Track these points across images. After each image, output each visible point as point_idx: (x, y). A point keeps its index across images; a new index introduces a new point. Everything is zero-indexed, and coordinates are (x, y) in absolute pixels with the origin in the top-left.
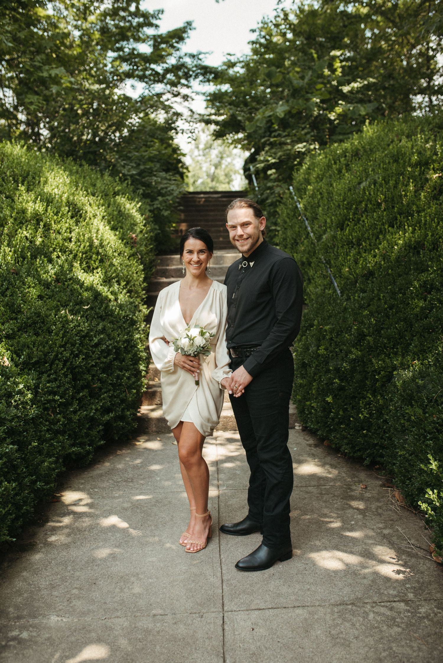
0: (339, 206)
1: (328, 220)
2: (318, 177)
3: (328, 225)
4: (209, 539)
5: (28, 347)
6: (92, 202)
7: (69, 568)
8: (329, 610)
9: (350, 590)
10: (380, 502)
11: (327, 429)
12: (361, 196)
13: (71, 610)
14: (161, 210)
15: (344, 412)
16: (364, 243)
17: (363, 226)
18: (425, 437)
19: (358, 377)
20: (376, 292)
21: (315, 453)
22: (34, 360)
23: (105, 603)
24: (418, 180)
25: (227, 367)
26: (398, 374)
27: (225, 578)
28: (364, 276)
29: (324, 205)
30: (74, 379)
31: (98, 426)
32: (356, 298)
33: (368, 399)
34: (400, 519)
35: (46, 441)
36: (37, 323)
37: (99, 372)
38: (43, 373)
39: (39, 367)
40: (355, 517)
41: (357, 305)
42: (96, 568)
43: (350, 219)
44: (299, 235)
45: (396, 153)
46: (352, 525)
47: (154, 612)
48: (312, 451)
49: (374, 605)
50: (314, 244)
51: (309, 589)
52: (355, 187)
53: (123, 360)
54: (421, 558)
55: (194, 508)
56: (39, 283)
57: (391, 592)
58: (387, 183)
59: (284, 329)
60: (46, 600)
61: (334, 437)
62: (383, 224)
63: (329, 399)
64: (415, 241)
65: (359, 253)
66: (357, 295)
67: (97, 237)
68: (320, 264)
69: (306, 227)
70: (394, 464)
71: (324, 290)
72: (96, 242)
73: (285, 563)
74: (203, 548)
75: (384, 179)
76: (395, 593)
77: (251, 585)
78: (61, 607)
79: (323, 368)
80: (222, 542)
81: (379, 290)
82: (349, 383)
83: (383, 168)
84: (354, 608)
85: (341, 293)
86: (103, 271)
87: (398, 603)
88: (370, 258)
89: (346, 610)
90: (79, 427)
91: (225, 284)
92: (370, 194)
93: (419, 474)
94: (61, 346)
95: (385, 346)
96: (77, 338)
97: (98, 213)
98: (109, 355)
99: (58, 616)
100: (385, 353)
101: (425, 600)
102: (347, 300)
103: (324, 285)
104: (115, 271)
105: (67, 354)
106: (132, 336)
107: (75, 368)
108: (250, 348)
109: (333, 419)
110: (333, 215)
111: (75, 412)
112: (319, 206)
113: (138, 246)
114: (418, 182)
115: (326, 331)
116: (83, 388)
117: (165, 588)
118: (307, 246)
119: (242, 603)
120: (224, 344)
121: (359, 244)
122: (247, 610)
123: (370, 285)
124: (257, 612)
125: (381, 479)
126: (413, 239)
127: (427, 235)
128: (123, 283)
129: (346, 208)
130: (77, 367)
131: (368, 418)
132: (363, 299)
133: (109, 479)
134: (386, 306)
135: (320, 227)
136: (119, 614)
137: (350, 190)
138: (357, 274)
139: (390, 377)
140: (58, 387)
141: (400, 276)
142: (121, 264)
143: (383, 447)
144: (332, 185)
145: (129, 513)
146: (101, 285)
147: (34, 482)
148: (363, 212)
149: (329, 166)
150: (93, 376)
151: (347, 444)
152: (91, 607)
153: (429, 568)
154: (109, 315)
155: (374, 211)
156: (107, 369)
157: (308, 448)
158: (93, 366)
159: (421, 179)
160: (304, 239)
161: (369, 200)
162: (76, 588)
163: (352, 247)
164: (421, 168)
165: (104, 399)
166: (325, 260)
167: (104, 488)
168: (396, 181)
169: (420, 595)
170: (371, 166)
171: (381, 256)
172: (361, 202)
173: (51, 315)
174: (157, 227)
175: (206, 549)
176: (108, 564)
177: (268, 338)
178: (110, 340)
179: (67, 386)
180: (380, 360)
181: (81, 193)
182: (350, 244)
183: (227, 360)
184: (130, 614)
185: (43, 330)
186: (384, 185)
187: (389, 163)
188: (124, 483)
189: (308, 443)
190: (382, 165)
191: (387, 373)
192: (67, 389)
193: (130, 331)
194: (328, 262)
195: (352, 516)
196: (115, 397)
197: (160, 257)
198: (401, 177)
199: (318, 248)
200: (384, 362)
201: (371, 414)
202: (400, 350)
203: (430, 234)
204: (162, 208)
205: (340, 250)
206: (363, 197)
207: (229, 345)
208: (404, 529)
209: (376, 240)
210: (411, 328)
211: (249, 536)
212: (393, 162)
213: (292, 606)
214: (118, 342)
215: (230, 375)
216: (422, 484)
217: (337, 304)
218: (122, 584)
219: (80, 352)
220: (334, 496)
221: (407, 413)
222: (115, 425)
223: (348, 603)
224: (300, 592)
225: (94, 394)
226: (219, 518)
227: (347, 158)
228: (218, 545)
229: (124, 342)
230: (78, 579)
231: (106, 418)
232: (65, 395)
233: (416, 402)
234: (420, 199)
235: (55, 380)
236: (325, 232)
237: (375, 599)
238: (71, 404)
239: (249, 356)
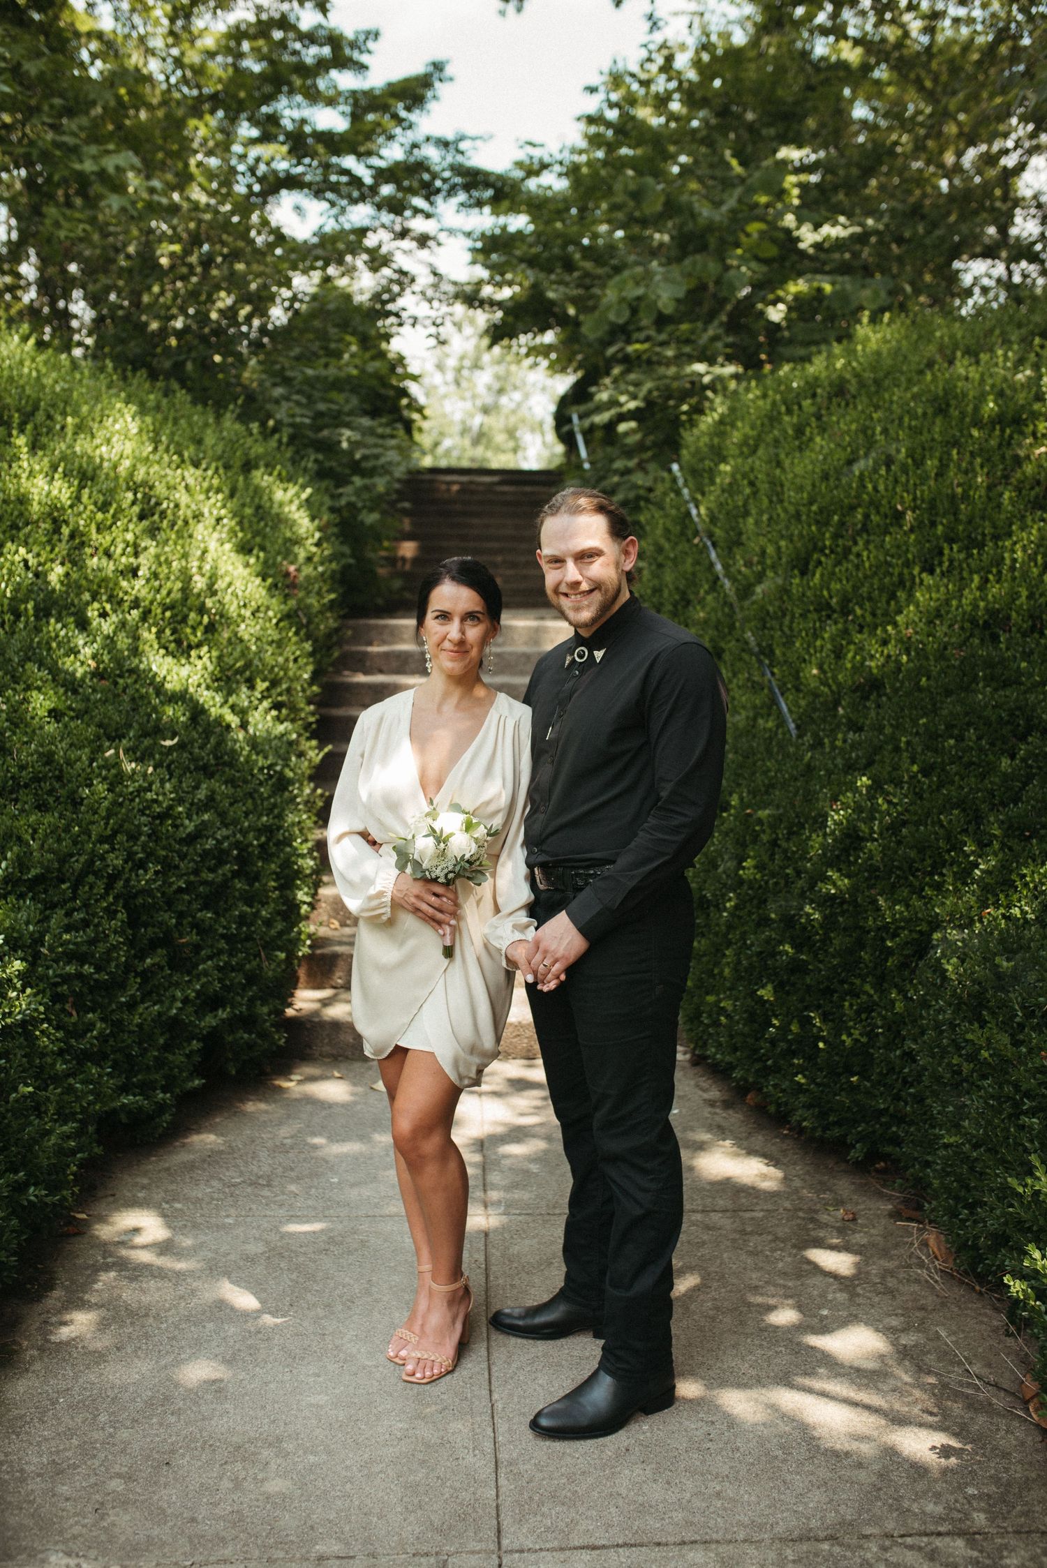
0: (798, 516)
1: (770, 550)
2: (744, 442)
3: (769, 562)
4: (462, 1348)
5: (19, 839)
6: (191, 481)
7: (103, 1418)
8: (772, 1555)
9: (824, 1499)
10: (891, 1258)
11: (757, 1066)
12: (853, 493)
13: (103, 1537)
14: (359, 510)
15: (802, 1026)
16: (859, 612)
17: (857, 567)
18: (1017, 1105)
19: (838, 941)
20: (888, 730)
21: (724, 1124)
22: (33, 872)
23: (193, 1520)
24: (996, 458)
25: (523, 913)
26: (945, 938)
27: (503, 1456)
28: (857, 688)
29: (761, 513)
30: (133, 922)
31: (189, 1040)
32: (839, 743)
33: (864, 998)
34: (943, 1304)
35: (56, 1079)
36: (44, 778)
37: (195, 906)
38: (53, 906)
39: (45, 891)
40: (830, 1297)
41: (839, 761)
42: (173, 1419)
43: (825, 547)
44: (693, 582)
45: (941, 393)
46: (823, 1318)
47: (320, 1548)
48: (717, 1118)
49: (887, 1543)
50: (731, 606)
51: (718, 1495)
52: (838, 472)
53: (257, 878)
54: (999, 1414)
55: (427, 1267)
56: (54, 680)
57: (930, 1507)
58: (919, 463)
59: (675, 823)
60: (40, 1506)
61: (775, 1086)
62: (908, 564)
63: (766, 993)
64: (986, 609)
65: (845, 632)
66: (840, 736)
67: (200, 568)
68: (746, 656)
69: (712, 565)
70: (928, 1164)
71: (755, 719)
72: (199, 583)
73: (656, 1417)
74: (449, 1373)
75: (911, 454)
76: (939, 1509)
77: (571, 1479)
78: (76, 1530)
79: (750, 914)
80: (495, 1355)
81: (896, 727)
82: (816, 956)
83: (910, 428)
84: (837, 1549)
85: (798, 727)
86: (215, 653)
87: (947, 1539)
88: (874, 648)
89: (816, 1555)
90: (140, 1044)
91: (526, 701)
92: (875, 489)
93: (999, 1199)
94: (102, 840)
95: (910, 867)
96: (144, 819)
97: (206, 511)
98: (221, 863)
99: (68, 1554)
100: (911, 885)
101: (1018, 1532)
102: (812, 747)
103: (755, 707)
104: (243, 654)
105: (116, 860)
106: (280, 817)
107: (135, 896)
108: (588, 867)
109: (773, 1042)
110: (782, 537)
111: (131, 1006)
112: (747, 513)
113: (301, 594)
114: (994, 466)
115: (760, 822)
116: (153, 945)
117: (350, 1480)
118: (714, 610)
119: (548, 1529)
120: (520, 854)
121: (845, 611)
122: (562, 1549)
123: (873, 714)
124: (586, 1556)
125: (889, 1198)
126: (982, 604)
127: (1018, 595)
128: (261, 686)
129: (817, 522)
130: (143, 891)
131: (863, 1045)
132: (854, 746)
133: (212, 1177)
134: (915, 768)
135: (748, 564)
136: (227, 1552)
137: (825, 477)
138: (839, 685)
139: (922, 947)
140: (92, 942)
141: (948, 693)
142: (258, 639)
143: (900, 1119)
144: (779, 464)
145: (259, 1270)
146: (208, 688)
147: (20, 1188)
148: (859, 533)
149: (772, 419)
150: (181, 916)
151: (808, 1107)
152: (156, 1531)
153: (1023, 1444)
154: (225, 764)
155: (886, 532)
156: (216, 897)
157: (707, 1111)
158: (180, 890)
159: (1003, 457)
160: (707, 593)
161: (875, 504)
162: (119, 1475)
163: (829, 617)
164: (1003, 431)
165: (205, 973)
166: (759, 645)
167: (198, 1201)
168: (941, 460)
169: (1005, 1519)
170: (879, 421)
171: (900, 641)
172: (853, 508)
173: (79, 759)
174: (346, 549)
175: (456, 1374)
176: (203, 1408)
177: (633, 845)
178: (226, 826)
179: (114, 939)
180: (899, 902)
181: (166, 458)
182: (824, 609)
183: (524, 894)
184: (257, 1553)
185: (58, 798)
186: (911, 468)
187: (925, 414)
188: (249, 1190)
189: (706, 1096)
190: (906, 419)
191: (915, 936)
192: (115, 948)
193: (275, 806)
194: (767, 651)
195: (823, 1295)
196: (233, 970)
197: (352, 622)
198: (955, 452)
199: (739, 616)
200: (907, 906)
201: (871, 1035)
202: (950, 880)
203: (1024, 593)
204: (360, 505)
205: (799, 625)
206: (858, 497)
207: (532, 859)
208: (954, 1333)
209: (888, 603)
210: (978, 825)
211: (563, 1341)
212: (935, 415)
213: (678, 1539)
214: (244, 833)
215: (531, 934)
216: (1006, 1223)
217: (788, 755)
218: (239, 1466)
219: (150, 855)
220: (776, 1239)
221: (967, 1041)
222: (230, 1039)
223: (822, 1534)
224: (697, 1503)
225: (181, 962)
226: (487, 1291)
227: (819, 400)
228: (485, 1365)
229: (260, 831)
230: (123, 1451)
231: (210, 1021)
232: (109, 961)
233: (993, 1013)
234: (999, 506)
235: (86, 923)
236: (760, 577)
237: (890, 1526)
238: (123, 986)
239: (580, 889)
